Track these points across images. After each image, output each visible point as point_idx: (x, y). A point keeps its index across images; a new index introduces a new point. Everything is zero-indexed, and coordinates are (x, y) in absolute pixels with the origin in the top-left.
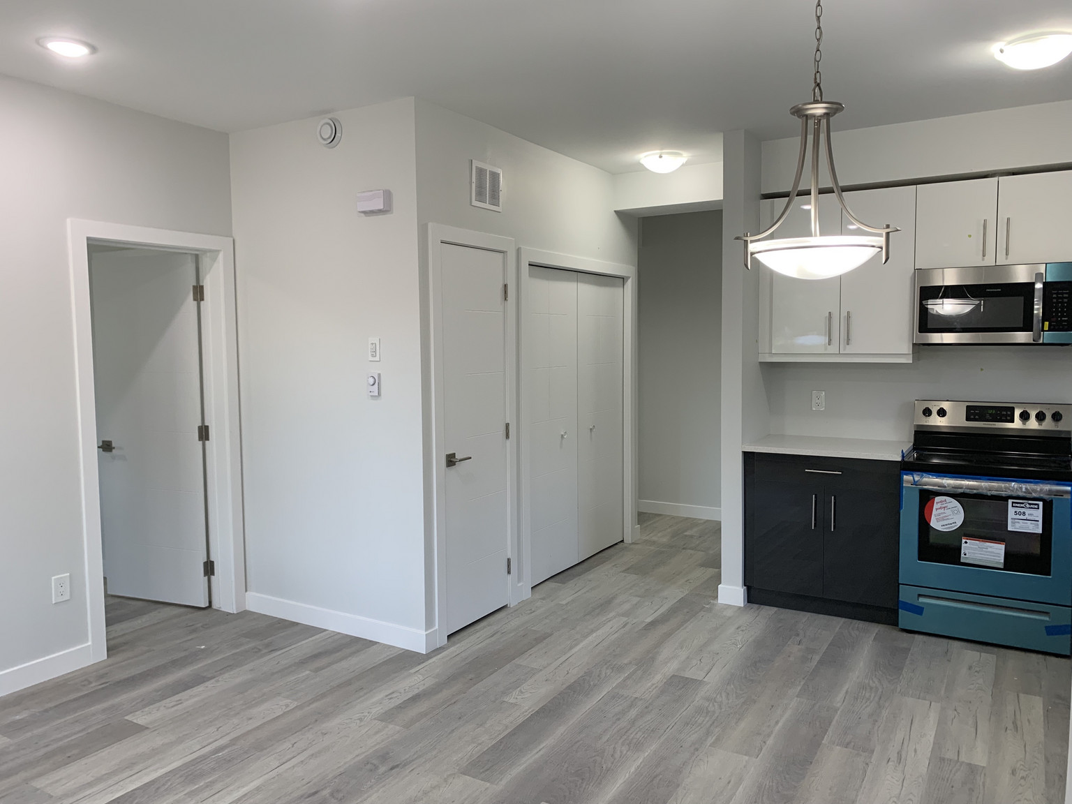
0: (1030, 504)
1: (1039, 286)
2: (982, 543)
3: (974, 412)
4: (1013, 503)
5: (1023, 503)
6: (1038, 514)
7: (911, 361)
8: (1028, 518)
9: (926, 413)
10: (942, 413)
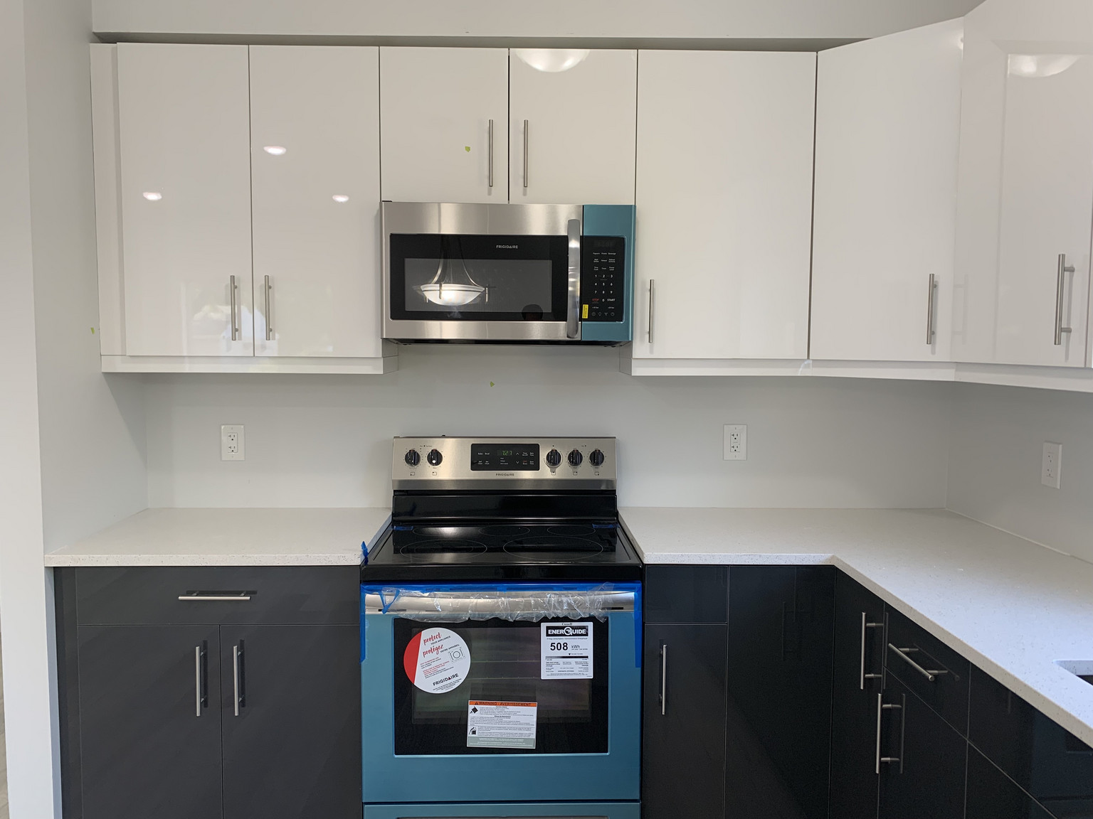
0: (574, 628)
2: (501, 708)
3: (483, 456)
4: (548, 628)
5: (563, 628)
6: (586, 645)
7: (381, 372)
8: (570, 651)
9: (411, 459)
10: (434, 458)
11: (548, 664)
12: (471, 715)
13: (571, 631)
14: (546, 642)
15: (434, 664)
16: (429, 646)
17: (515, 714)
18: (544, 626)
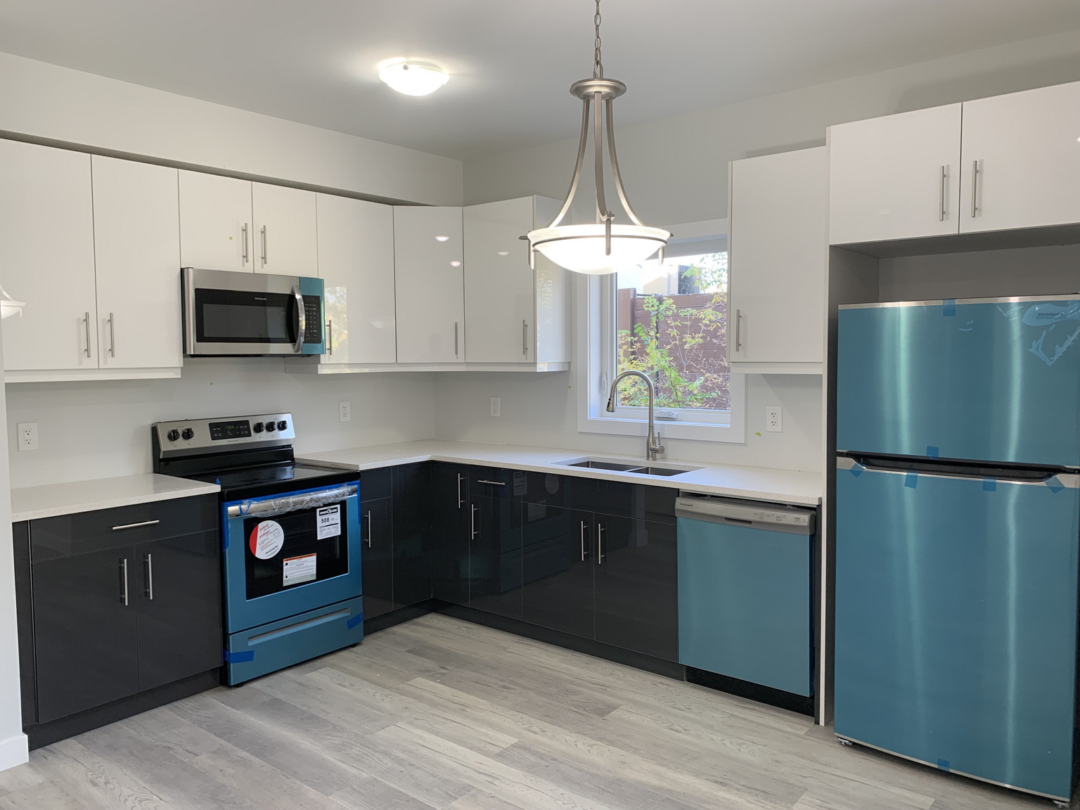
0: (331, 509)
1: (298, 297)
2: (299, 560)
4: (320, 511)
5: (326, 510)
6: (336, 517)
7: (180, 377)
8: (331, 522)
9: (173, 436)
10: (188, 434)
11: (321, 531)
12: (285, 567)
13: (331, 511)
14: (319, 519)
15: (266, 542)
16: (263, 532)
17: (305, 562)
18: (318, 510)
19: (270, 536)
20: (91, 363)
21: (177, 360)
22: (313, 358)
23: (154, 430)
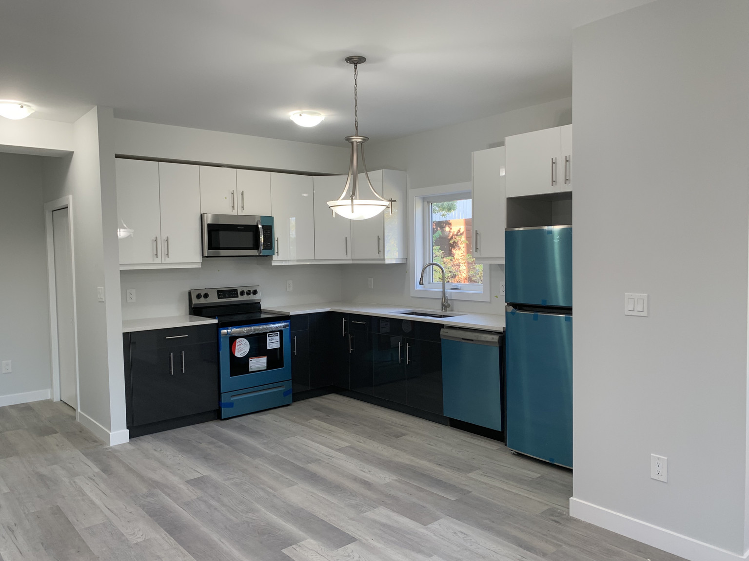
1: (260, 226)
2: (257, 359)
3: (221, 293)
5: (272, 334)
6: (278, 338)
7: (200, 267)
8: (275, 341)
9: (199, 296)
10: (206, 296)
11: (269, 345)
12: (250, 362)
13: (274, 335)
14: (268, 338)
15: (240, 349)
16: (239, 343)
17: (261, 360)
18: (268, 334)
19: (243, 346)
20: (158, 261)
21: (198, 259)
22: (269, 257)
23: (190, 293)
